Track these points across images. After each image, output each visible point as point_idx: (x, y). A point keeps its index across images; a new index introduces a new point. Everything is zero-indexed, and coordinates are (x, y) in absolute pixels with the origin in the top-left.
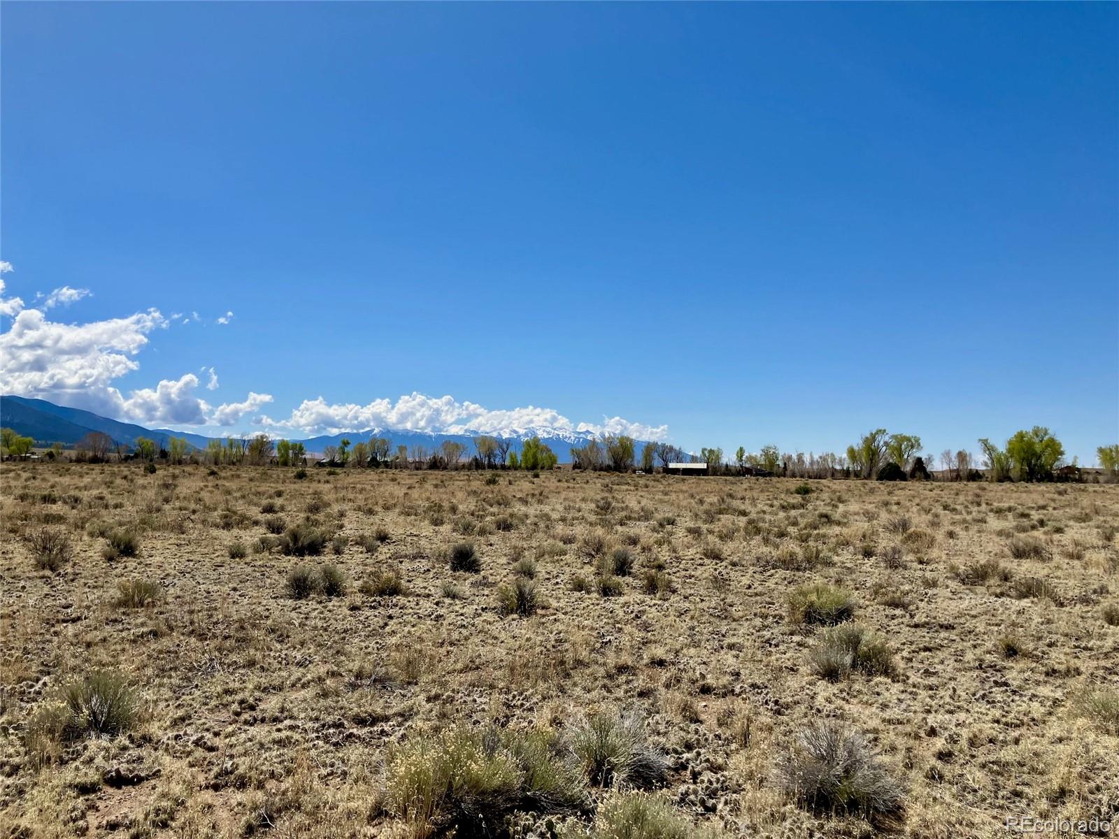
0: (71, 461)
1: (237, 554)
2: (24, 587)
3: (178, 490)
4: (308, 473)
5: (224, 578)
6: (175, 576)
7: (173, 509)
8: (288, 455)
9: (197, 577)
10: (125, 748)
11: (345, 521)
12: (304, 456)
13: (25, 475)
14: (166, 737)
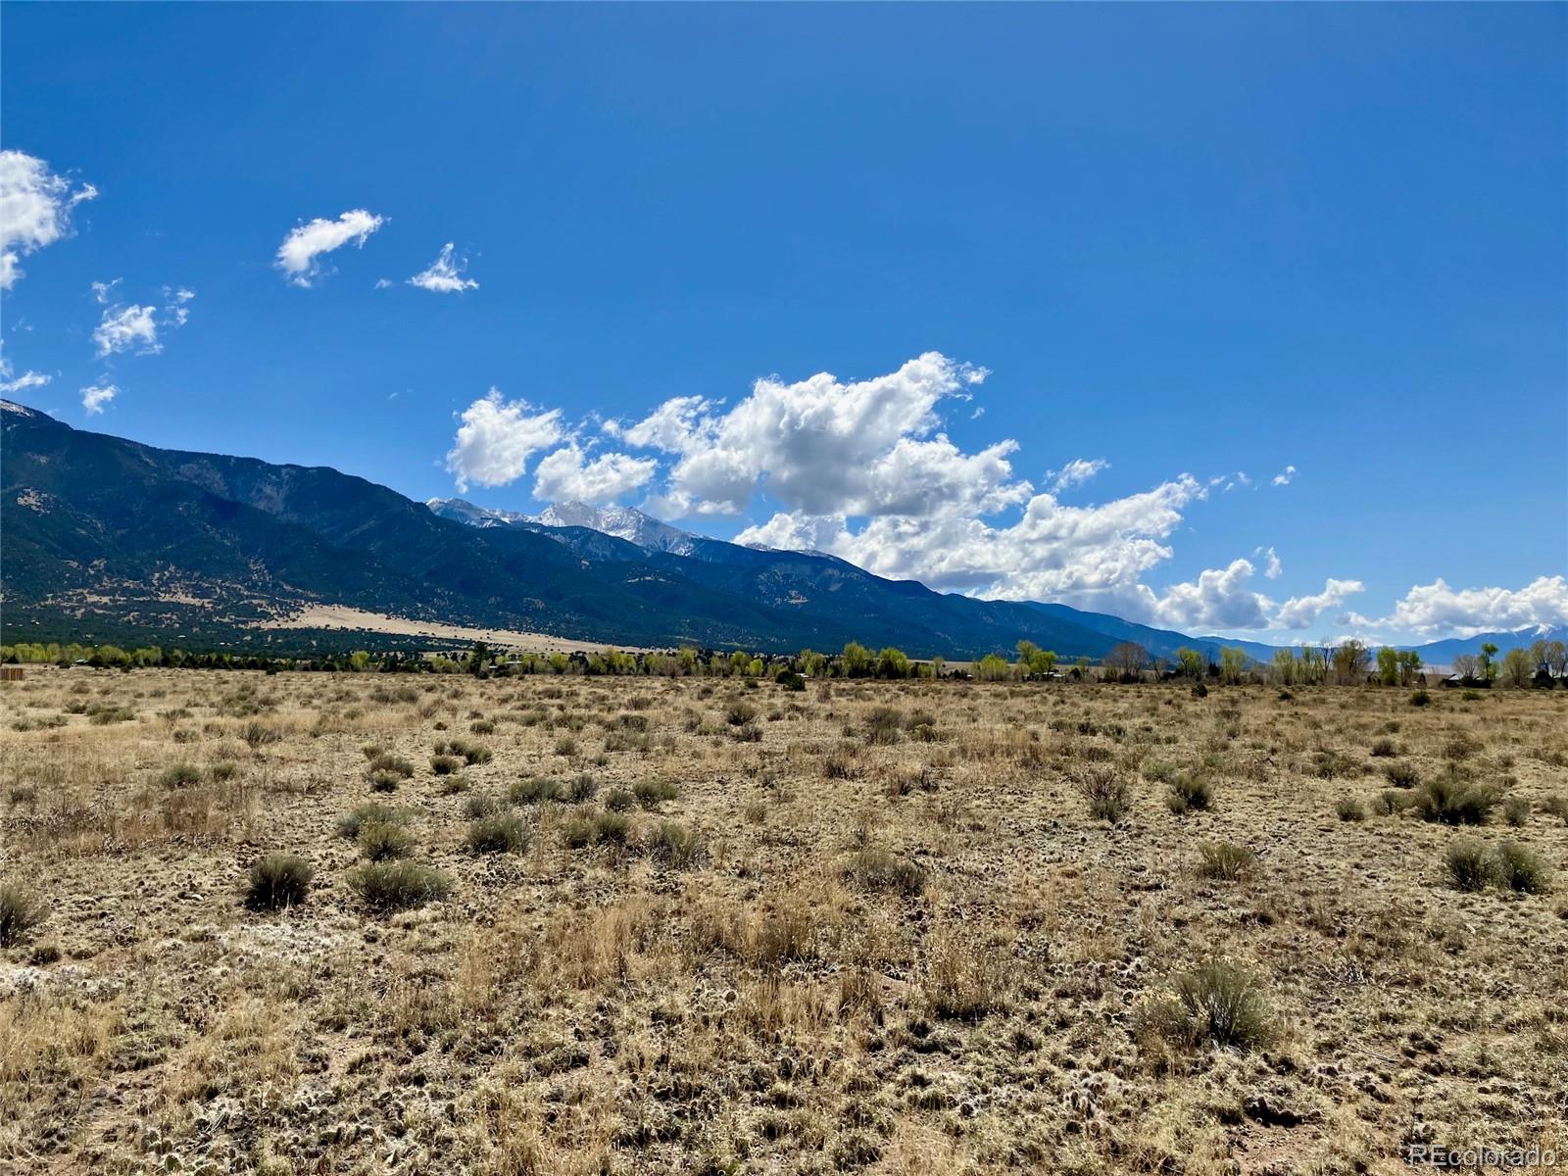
0: (1100, 681)
1: (1349, 814)
2: (1084, 840)
3: (1243, 720)
4: (1432, 697)
5: (1339, 849)
6: (1267, 841)
7: (1244, 746)
8: (1395, 670)
9: (1298, 844)
10: (1261, 1072)
11: (1516, 773)
12: (1420, 671)
13: (1052, 699)
14: (1316, 1066)
